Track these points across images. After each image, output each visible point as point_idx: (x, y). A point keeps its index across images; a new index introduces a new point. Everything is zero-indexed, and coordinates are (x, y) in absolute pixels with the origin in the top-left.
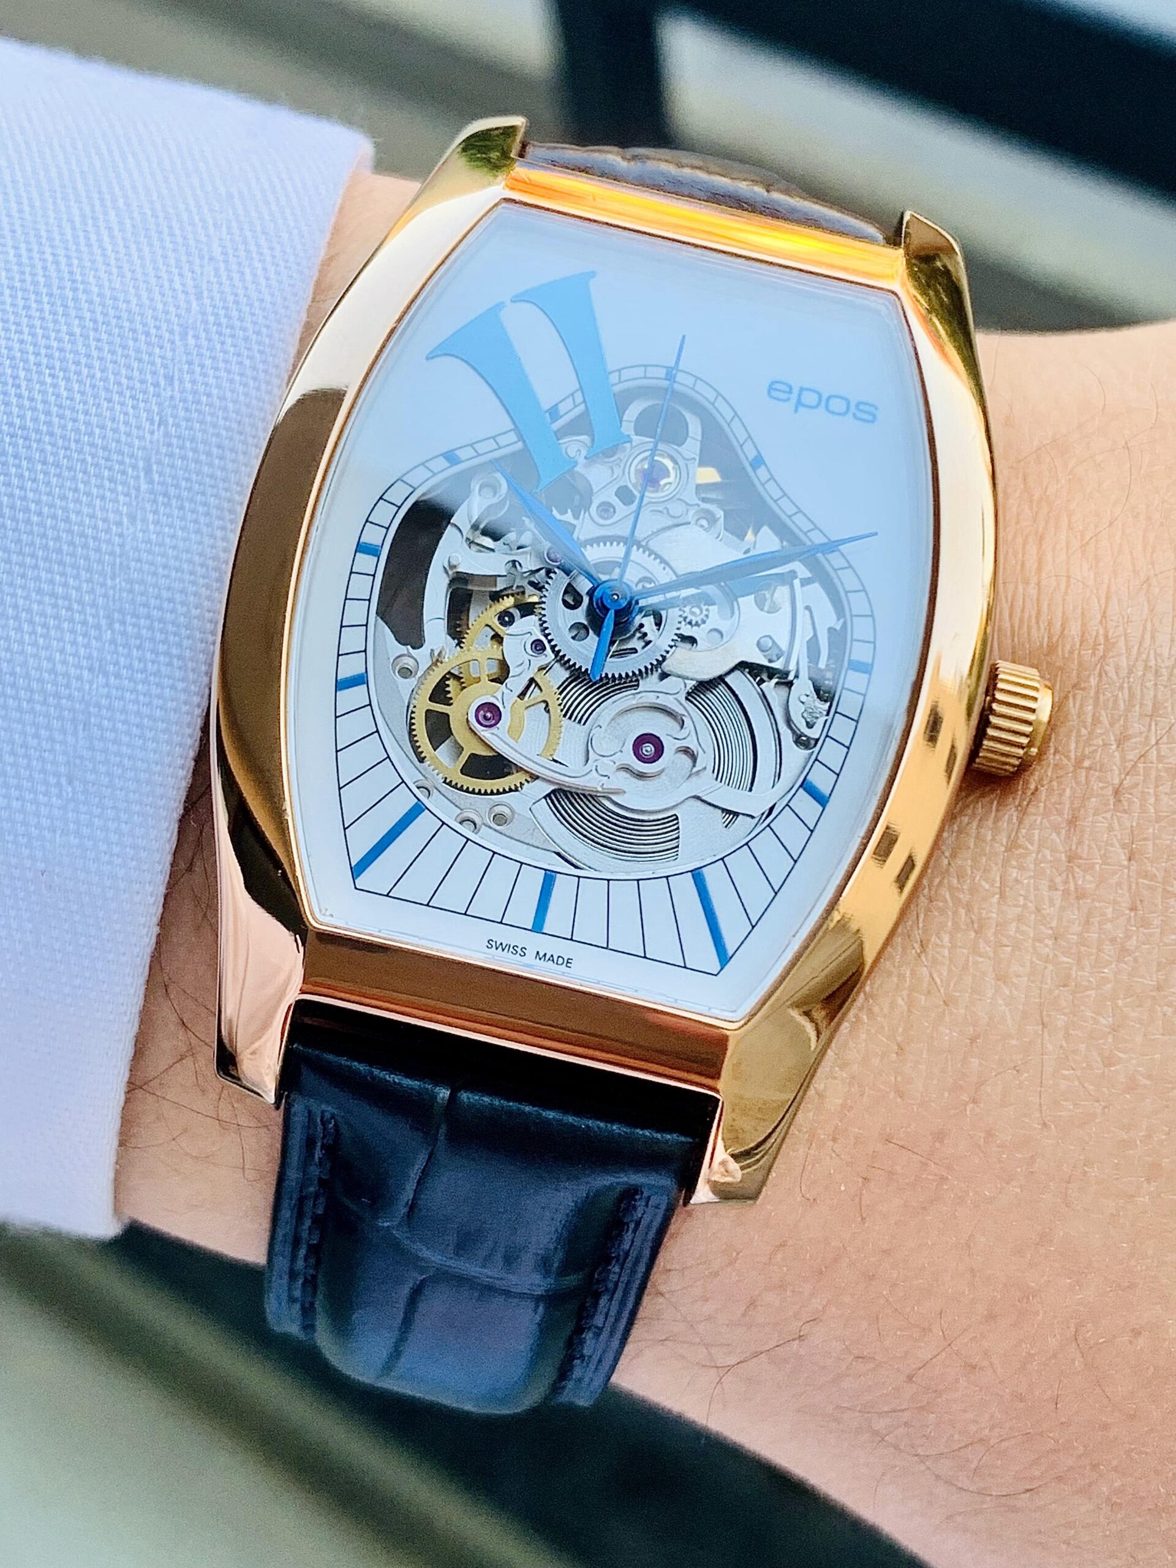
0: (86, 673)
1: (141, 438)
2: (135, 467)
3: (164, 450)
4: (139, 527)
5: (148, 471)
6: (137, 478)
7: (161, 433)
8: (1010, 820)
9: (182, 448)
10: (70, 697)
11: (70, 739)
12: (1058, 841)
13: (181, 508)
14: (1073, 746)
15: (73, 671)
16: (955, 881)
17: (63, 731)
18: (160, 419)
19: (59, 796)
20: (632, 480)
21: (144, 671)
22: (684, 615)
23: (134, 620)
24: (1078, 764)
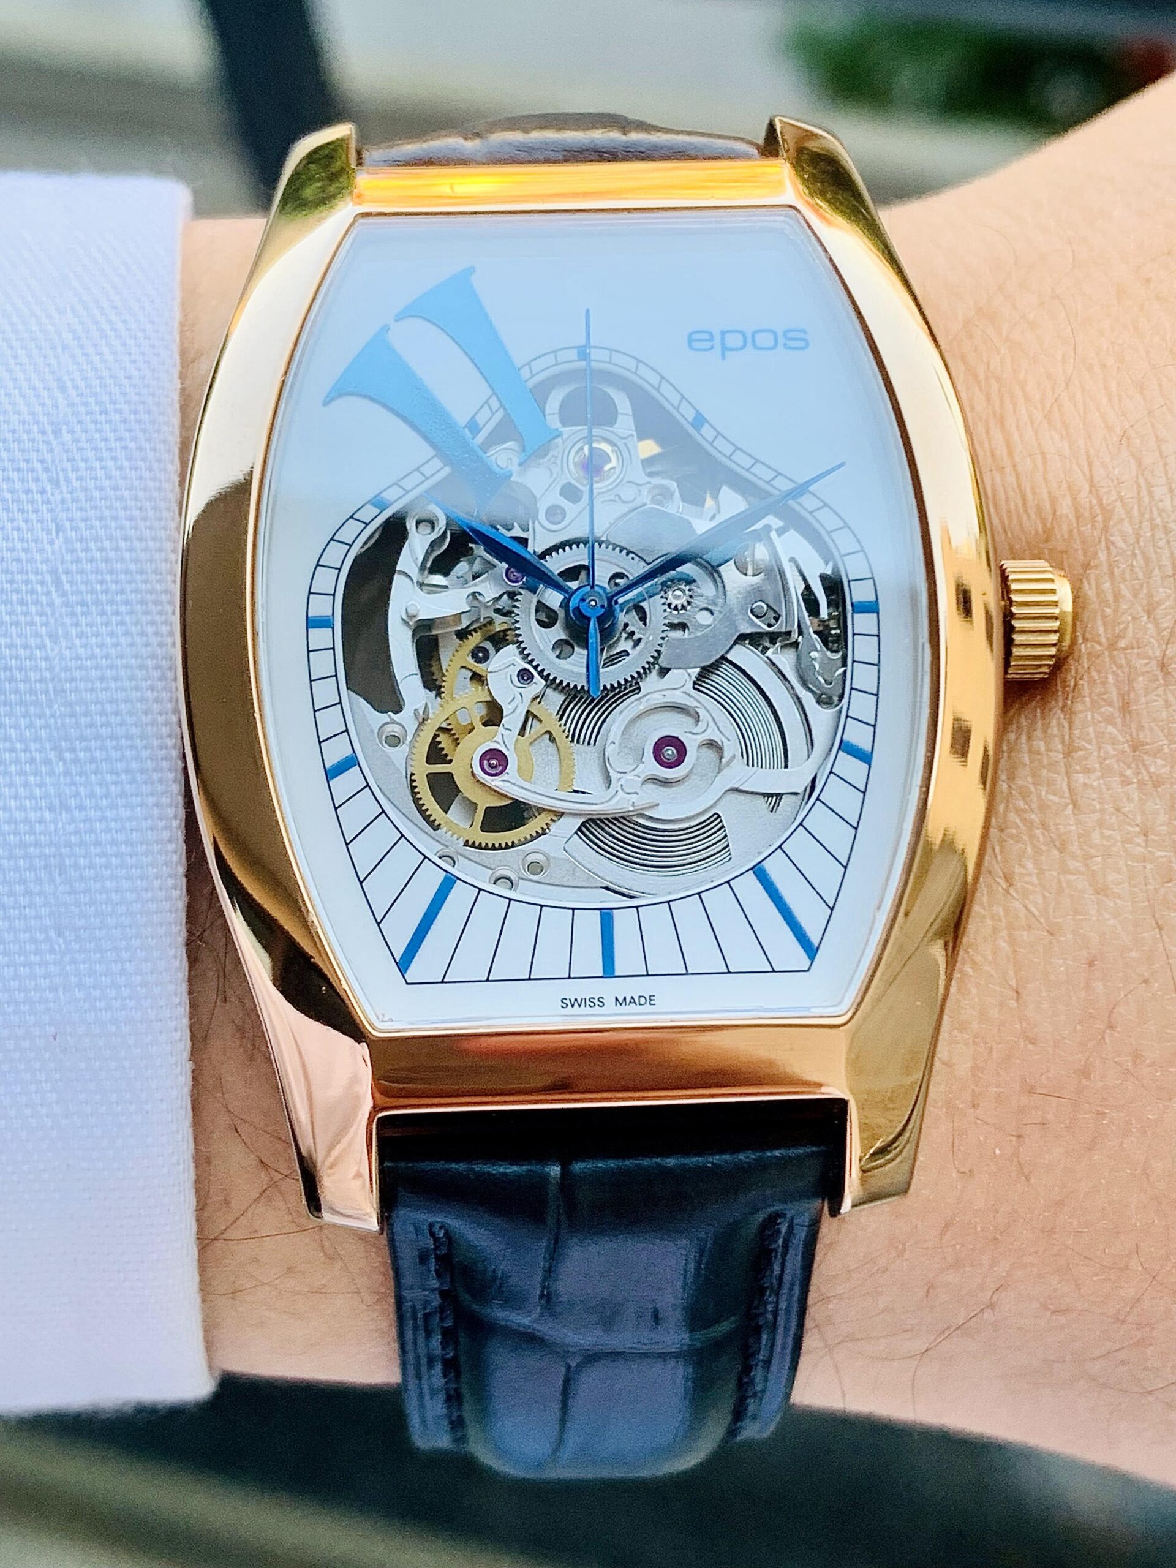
0: (47, 815)
1: (41, 551)
2: (42, 583)
3: (68, 557)
4: (64, 644)
5: (58, 583)
6: (48, 593)
7: (61, 539)
8: (1060, 725)
9: (87, 550)
10: (37, 844)
11: (47, 888)
12: (1115, 731)
13: (103, 613)
14: (1101, 630)
15: (32, 815)
16: (1021, 804)
17: (38, 881)
18: (57, 526)
19: (52, 951)
20: (573, 475)
21: (107, 796)
22: (669, 602)
23: (84, 744)
24: (1112, 646)
